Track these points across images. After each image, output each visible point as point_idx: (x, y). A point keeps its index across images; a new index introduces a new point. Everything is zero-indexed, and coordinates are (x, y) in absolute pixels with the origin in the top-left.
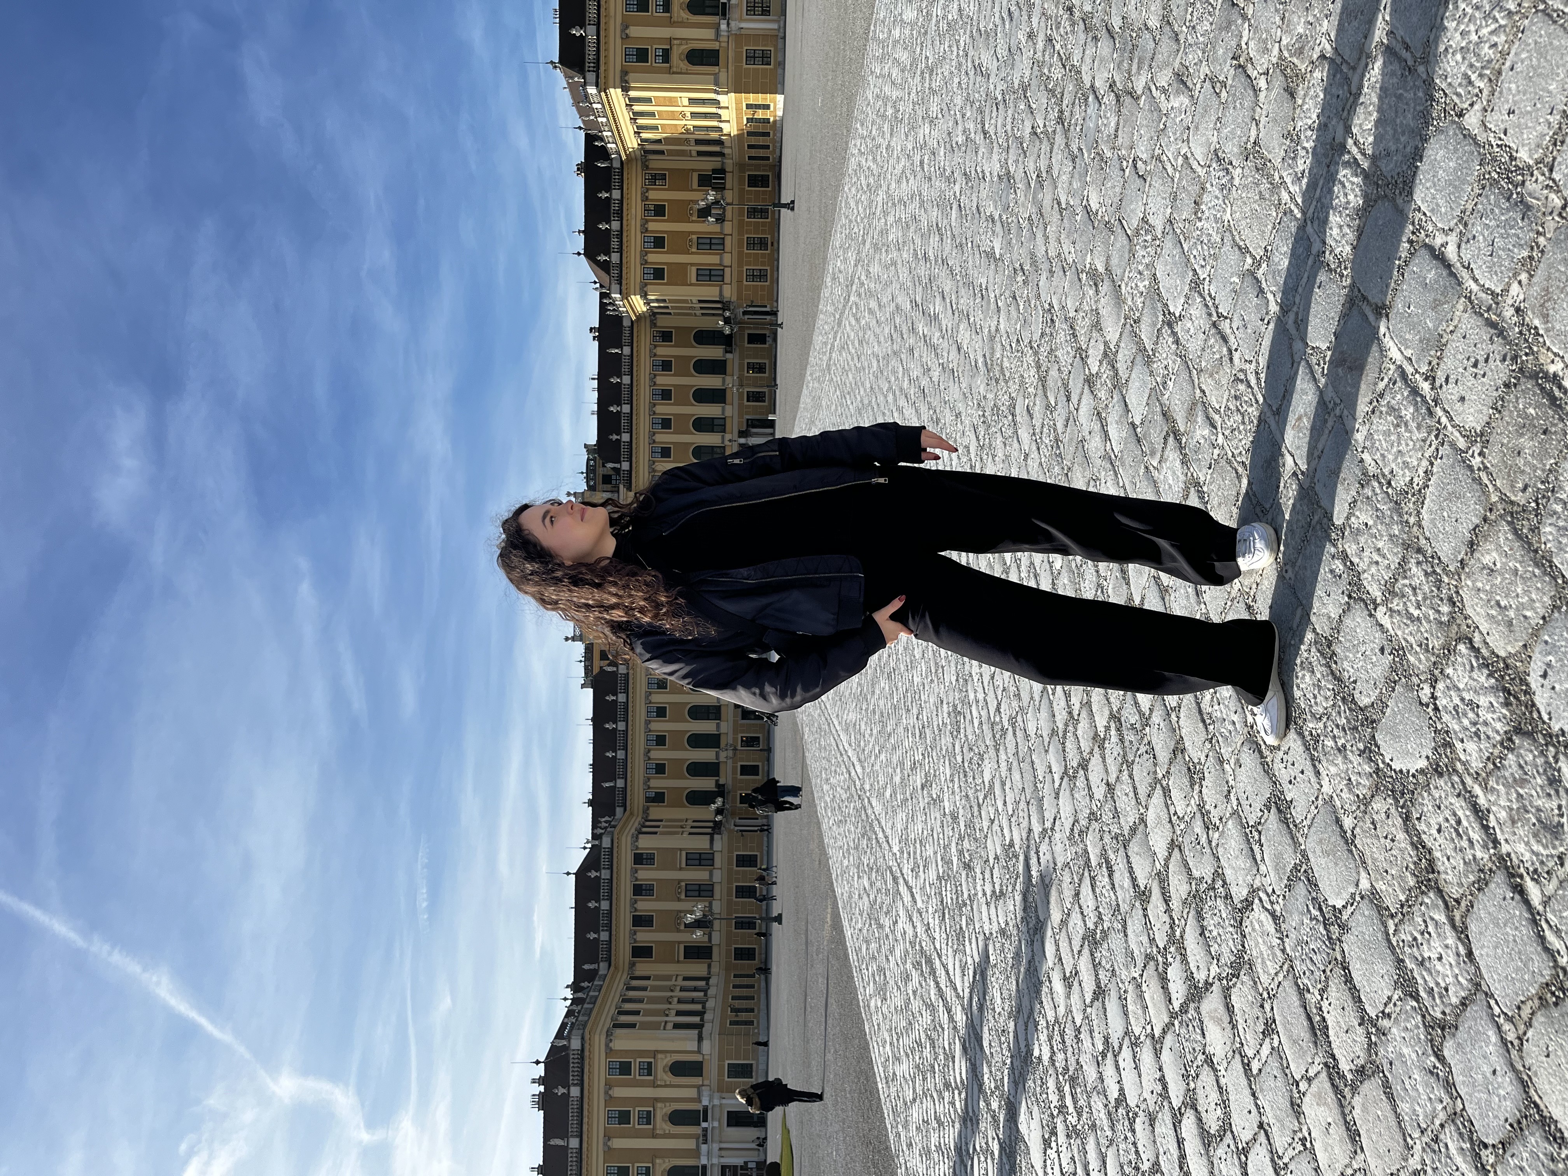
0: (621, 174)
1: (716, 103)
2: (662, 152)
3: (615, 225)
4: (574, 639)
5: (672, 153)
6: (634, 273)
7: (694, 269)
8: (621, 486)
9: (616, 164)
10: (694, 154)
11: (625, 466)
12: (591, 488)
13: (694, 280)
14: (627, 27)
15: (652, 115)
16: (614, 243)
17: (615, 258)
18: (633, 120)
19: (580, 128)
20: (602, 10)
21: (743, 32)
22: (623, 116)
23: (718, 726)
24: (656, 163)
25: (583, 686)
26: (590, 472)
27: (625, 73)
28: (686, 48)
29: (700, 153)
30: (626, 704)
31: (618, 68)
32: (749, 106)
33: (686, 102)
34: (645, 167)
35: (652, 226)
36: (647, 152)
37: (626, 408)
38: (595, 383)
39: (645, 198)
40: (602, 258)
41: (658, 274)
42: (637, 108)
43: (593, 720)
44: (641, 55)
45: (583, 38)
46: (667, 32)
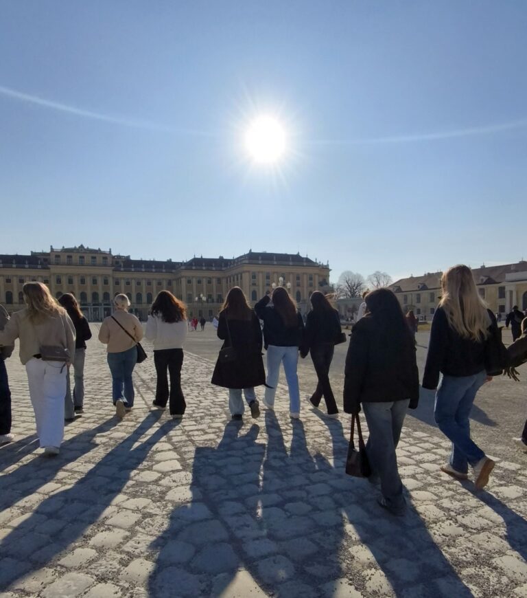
0: (221, 270)
2: (227, 283)
3: (204, 268)
4: (52, 249)
6: (189, 274)
7: (191, 293)
8: (113, 268)
9: (223, 269)
11: (122, 269)
12: (114, 257)
13: (189, 292)
14: (262, 273)
15: (237, 280)
16: (198, 268)
17: (194, 268)
19: (233, 258)
20: (266, 265)
22: (237, 271)
23: (16, 303)
24: (224, 281)
25: (32, 252)
26: (119, 257)
27: (249, 272)
28: (257, 290)
30: (25, 268)
34: (223, 278)
35: (204, 280)
37: (143, 270)
38: (152, 260)
39: (213, 277)
40: (194, 264)
41: (189, 282)
42: (239, 276)
43: (17, 255)
44: (254, 277)
45: (258, 259)
46: (261, 284)
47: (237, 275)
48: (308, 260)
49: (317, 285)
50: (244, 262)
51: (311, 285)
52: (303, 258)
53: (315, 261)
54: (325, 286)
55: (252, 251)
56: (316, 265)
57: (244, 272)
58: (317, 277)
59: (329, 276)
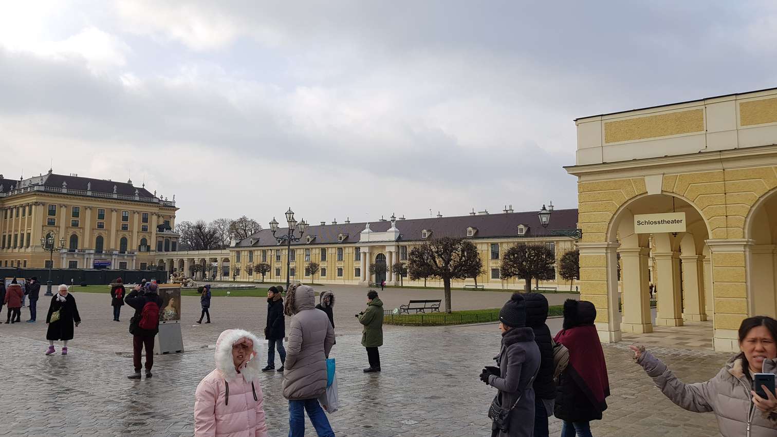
1: (28, 246)
5: (5, 223)
10: (5, 234)
14: (66, 207)
15: (24, 215)
18: (22, 206)
19: (22, 179)
20: (74, 197)
21: (61, 259)
22: (24, 201)
27: (43, 204)
28: (55, 233)
29: (4, 236)
31: (46, 202)
32: (25, 262)
33: (29, 232)
36: (6, 211)
42: (27, 209)
44: (52, 212)
45: (61, 186)
46: (63, 225)
47: (25, 207)
48: (143, 192)
49: (154, 229)
50: (36, 188)
51: (145, 229)
52: (135, 189)
53: (154, 195)
54: (166, 232)
55: (53, 173)
56: (155, 200)
57: (36, 204)
58: (155, 218)
59: (174, 217)
